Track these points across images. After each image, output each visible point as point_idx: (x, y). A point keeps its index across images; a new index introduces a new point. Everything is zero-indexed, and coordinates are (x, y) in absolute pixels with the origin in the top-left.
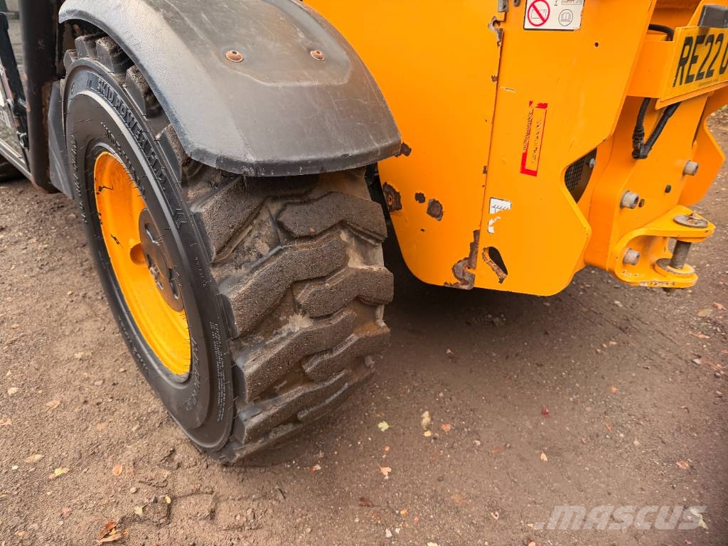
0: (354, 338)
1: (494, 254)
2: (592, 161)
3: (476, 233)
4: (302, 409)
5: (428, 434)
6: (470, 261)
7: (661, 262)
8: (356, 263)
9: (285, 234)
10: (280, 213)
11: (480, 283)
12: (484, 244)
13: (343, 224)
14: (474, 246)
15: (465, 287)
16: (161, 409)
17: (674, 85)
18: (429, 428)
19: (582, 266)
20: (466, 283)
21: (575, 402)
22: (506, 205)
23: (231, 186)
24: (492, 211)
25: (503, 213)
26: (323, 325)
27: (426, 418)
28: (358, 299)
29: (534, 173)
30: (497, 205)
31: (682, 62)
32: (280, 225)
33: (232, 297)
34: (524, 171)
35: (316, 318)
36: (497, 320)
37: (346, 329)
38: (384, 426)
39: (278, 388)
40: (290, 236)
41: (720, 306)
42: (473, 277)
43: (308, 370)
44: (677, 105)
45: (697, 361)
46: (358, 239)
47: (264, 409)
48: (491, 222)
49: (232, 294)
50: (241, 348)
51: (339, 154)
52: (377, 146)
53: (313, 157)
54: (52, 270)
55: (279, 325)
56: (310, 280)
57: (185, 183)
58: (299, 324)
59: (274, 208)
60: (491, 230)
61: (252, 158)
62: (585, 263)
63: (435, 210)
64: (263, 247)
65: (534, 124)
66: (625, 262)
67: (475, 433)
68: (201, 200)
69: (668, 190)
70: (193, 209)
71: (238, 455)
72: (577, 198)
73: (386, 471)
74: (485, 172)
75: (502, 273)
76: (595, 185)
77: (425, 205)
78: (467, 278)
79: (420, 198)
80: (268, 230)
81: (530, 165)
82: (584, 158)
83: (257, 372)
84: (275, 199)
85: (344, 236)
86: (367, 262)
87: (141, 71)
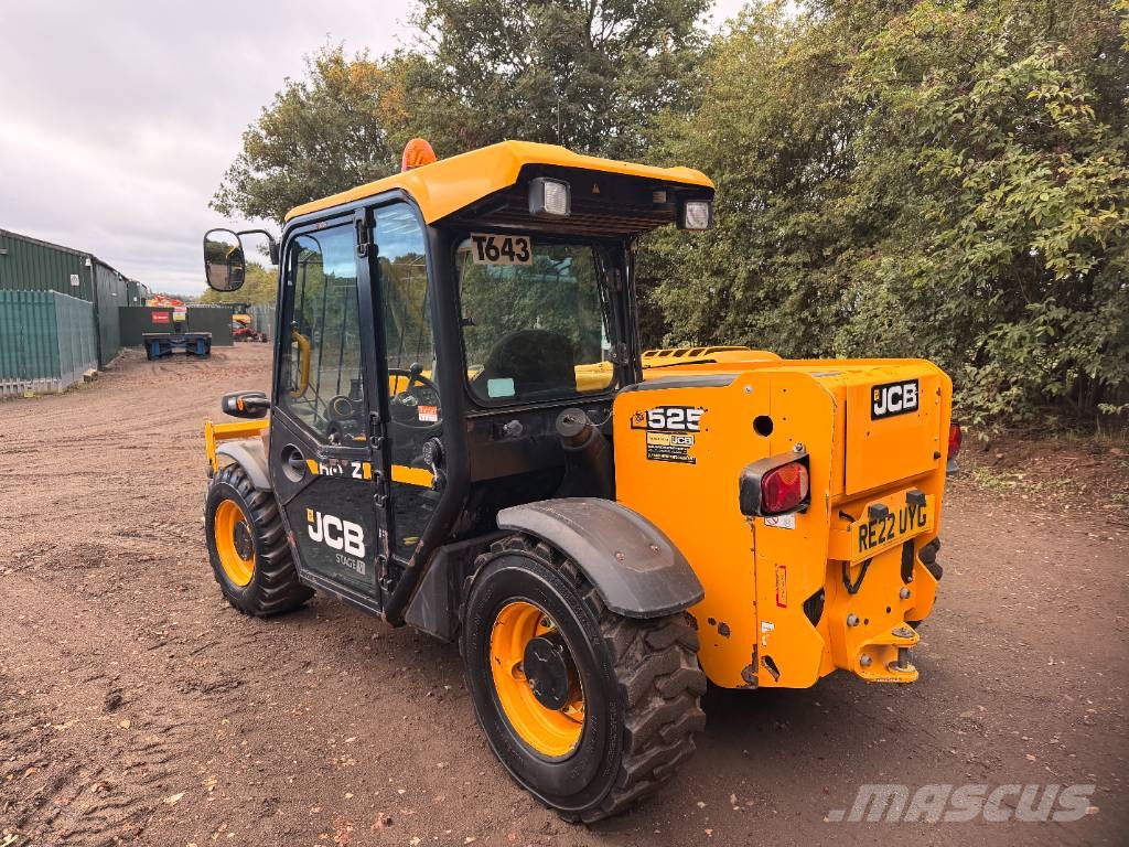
0: (686, 716)
1: (769, 660)
2: (822, 597)
3: (755, 646)
4: (657, 766)
5: (736, 808)
6: (753, 667)
7: (892, 664)
8: (684, 666)
9: (649, 648)
10: (646, 636)
11: (762, 684)
12: (761, 653)
13: (677, 642)
14: (755, 655)
15: (752, 688)
16: (528, 797)
17: (861, 550)
18: (736, 804)
19: (834, 669)
20: (752, 684)
21: (850, 783)
22: (772, 627)
23: (623, 622)
24: (764, 630)
25: (770, 631)
26: (670, 704)
27: (733, 798)
28: (688, 689)
29: (784, 606)
30: (766, 627)
31: (862, 538)
32: (646, 643)
33: (628, 684)
34: (779, 605)
35: (666, 699)
36: (783, 726)
37: (682, 709)
38: (702, 804)
39: (645, 747)
40: (652, 649)
41: (982, 708)
42: (756, 678)
43: (663, 734)
44: (870, 559)
45: (953, 752)
46: (685, 652)
47: (637, 761)
48: (764, 638)
49: (628, 682)
50: (628, 717)
51: (677, 604)
52: (693, 597)
53: (666, 607)
54: (377, 698)
55: (648, 703)
56: (663, 675)
57: (600, 623)
58: (658, 703)
59: (643, 633)
60: (765, 643)
61: (641, 610)
62: (836, 666)
63: (724, 630)
64: (639, 656)
65: (780, 579)
66: (862, 665)
67: (771, 805)
68: (609, 631)
69: (889, 610)
70: (605, 636)
71: (616, 801)
72: (815, 624)
73: (709, 831)
74: (755, 604)
75: (777, 675)
76: (828, 612)
77: (716, 627)
78: (753, 680)
79: (712, 621)
80: (640, 645)
81: (782, 601)
82: (815, 595)
83: (638, 732)
84: (643, 629)
85: (677, 649)
86: (690, 665)
87: (573, 562)
